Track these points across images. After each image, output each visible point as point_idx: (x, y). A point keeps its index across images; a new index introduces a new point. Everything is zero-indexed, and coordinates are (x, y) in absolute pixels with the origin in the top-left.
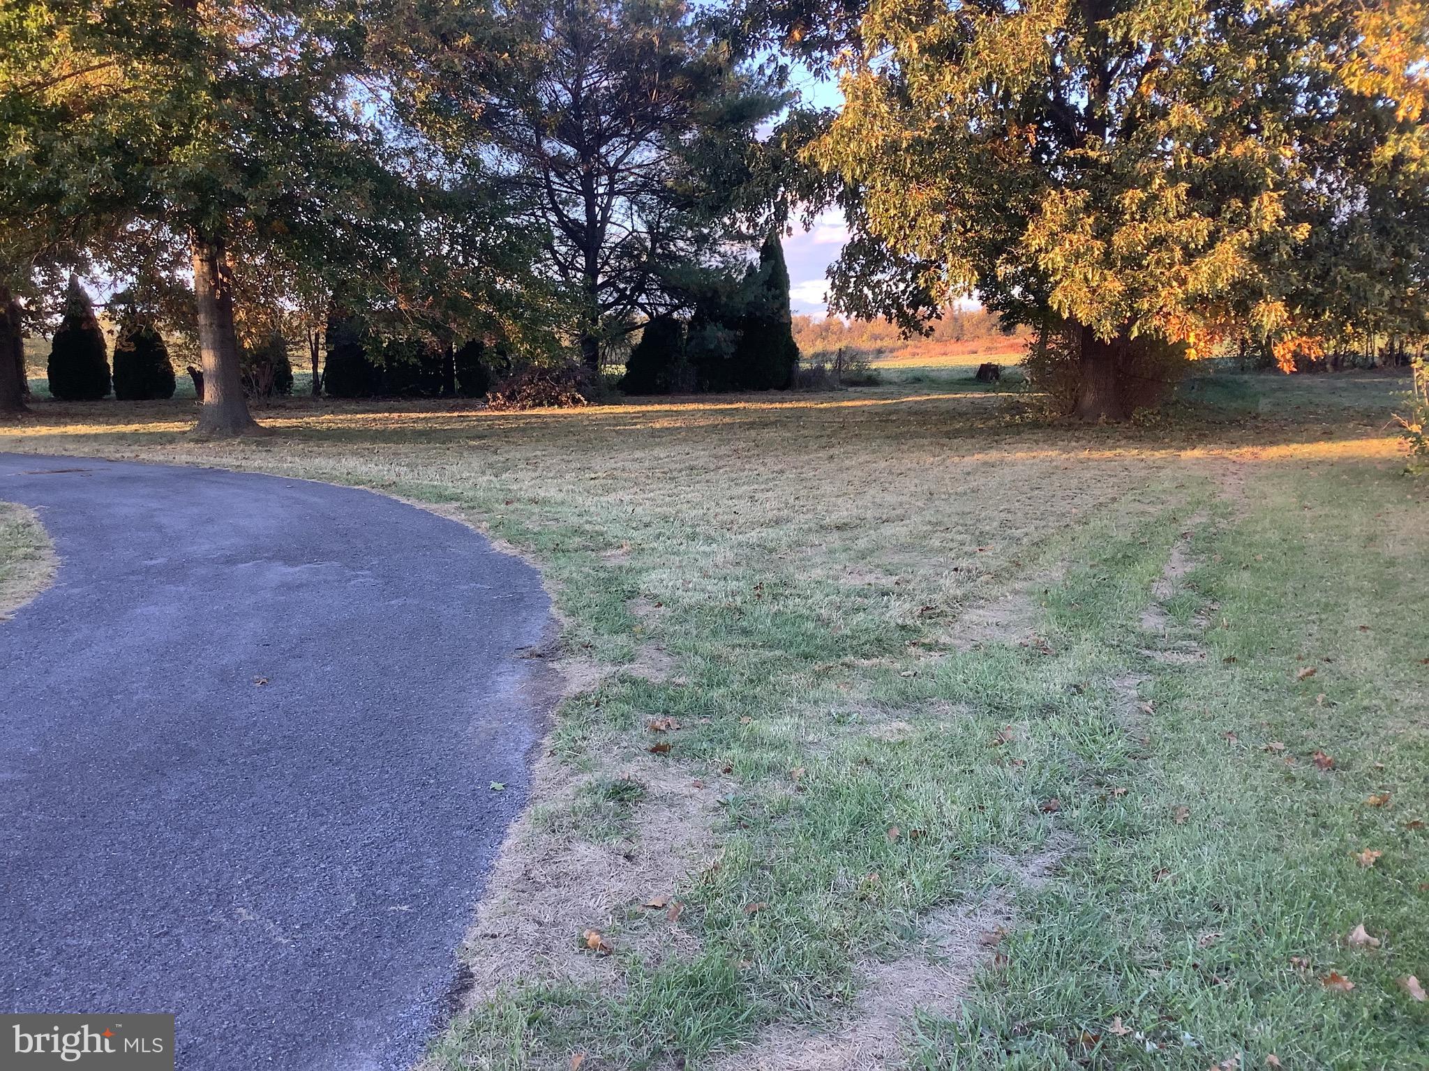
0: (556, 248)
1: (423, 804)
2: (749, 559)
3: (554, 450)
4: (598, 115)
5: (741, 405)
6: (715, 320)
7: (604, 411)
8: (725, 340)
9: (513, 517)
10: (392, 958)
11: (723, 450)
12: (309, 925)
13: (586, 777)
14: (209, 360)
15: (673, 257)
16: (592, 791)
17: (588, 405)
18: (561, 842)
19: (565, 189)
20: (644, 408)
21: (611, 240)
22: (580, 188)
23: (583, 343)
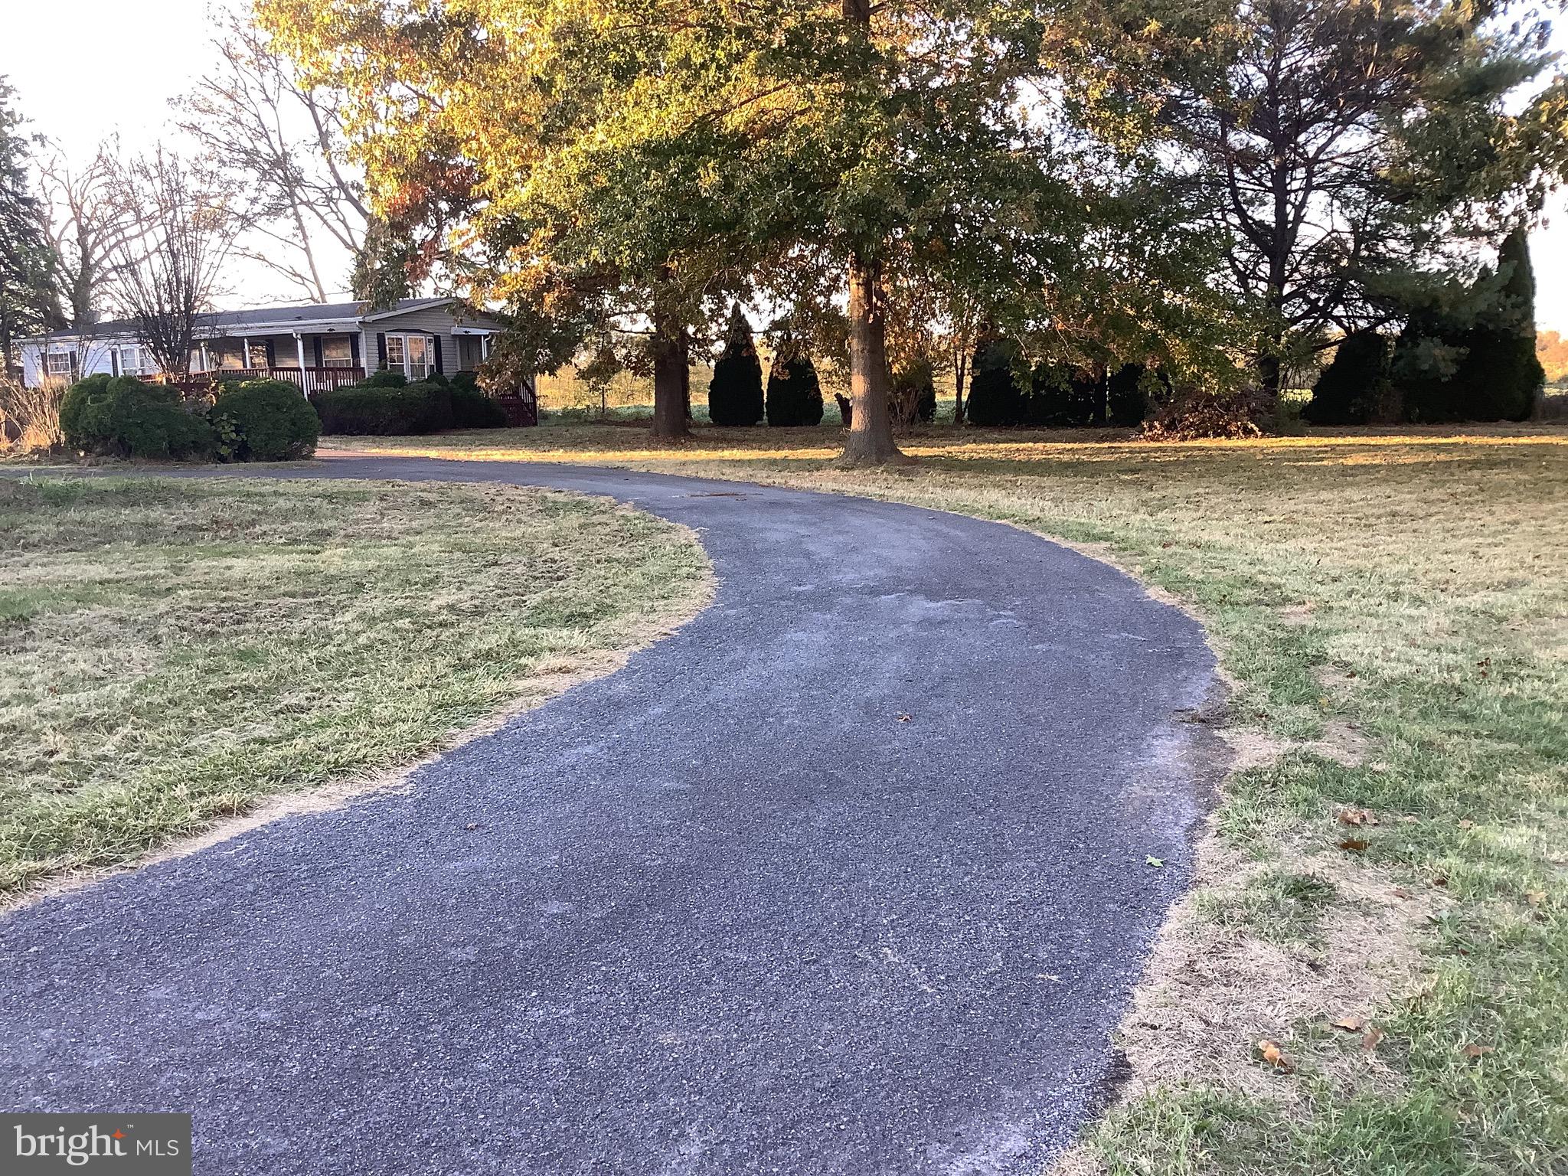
0: (1236, 255)
1: (1071, 868)
2: (1469, 627)
3: (1221, 488)
4: (1298, 98)
5: (1460, 440)
6: (1430, 333)
7: (1280, 444)
8: (1444, 359)
9: (1171, 562)
10: (1041, 1030)
11: (1436, 493)
12: (954, 978)
13: (1261, 866)
14: (859, 386)
15: (1381, 260)
16: (1269, 883)
17: (1262, 436)
18: (1231, 935)
19: (1252, 187)
20: (1333, 441)
21: (1303, 243)
22: (1270, 184)
23: (1261, 364)
